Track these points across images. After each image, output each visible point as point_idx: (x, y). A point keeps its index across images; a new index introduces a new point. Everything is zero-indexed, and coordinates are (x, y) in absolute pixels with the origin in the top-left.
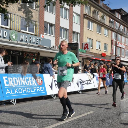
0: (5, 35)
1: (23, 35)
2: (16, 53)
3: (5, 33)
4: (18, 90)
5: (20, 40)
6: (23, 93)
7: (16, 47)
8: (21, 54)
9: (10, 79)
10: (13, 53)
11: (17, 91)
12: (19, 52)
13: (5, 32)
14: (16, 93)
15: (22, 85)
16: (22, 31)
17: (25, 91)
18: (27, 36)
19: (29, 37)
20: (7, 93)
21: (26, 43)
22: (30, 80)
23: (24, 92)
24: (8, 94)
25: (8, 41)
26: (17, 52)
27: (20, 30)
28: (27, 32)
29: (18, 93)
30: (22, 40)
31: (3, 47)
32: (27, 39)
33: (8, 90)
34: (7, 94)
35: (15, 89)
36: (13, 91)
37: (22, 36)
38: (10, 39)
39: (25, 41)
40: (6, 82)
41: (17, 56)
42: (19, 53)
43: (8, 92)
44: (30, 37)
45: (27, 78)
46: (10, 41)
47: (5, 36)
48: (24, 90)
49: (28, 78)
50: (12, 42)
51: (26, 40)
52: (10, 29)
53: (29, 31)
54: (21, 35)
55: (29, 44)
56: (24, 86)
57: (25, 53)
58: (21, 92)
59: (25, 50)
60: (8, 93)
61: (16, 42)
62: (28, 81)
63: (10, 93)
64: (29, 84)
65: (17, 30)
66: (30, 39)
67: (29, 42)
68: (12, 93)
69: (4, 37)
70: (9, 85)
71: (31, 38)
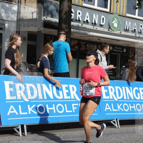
0: (103, 22)
1: (130, 22)
2: (117, 49)
3: (103, 19)
4: (122, 105)
5: (125, 30)
6: (129, 111)
7: (119, 40)
8: (125, 50)
9: (111, 89)
10: (114, 50)
11: (120, 107)
12: (123, 47)
13: (102, 17)
14: (119, 110)
15: (128, 98)
16: (128, 15)
17: (133, 109)
18: (135, 24)
19: (138, 25)
20: (106, 108)
21: (134, 35)
22: (141, 91)
23: (131, 110)
24: (108, 111)
25: (107, 30)
26: (119, 48)
27: (124, 14)
28: (136, 16)
29: (123, 110)
30: (128, 30)
31: (99, 39)
32: (135, 27)
33: (107, 104)
34: (105, 110)
35: (118, 104)
36: (116, 107)
37: (128, 24)
38: (110, 28)
39: (132, 31)
40: (106, 92)
41: (120, 55)
42: (122, 50)
43: (108, 107)
44: (141, 24)
45: (137, 88)
46: (109, 31)
47: (102, 24)
48: (131, 106)
49: (139, 89)
50: (113, 32)
51: (135, 30)
52: (110, 13)
53: (139, 15)
54: (126, 22)
55: (138, 35)
56: (132, 100)
57: (132, 50)
58: (127, 109)
59: (131, 46)
60: (108, 109)
61: (118, 32)
62: (138, 94)
63: (111, 110)
64: (139, 98)
65: (121, 14)
66: (140, 28)
67: (139, 32)
68: (113, 110)
69: (101, 26)
70: (109, 97)
71: (141, 26)
